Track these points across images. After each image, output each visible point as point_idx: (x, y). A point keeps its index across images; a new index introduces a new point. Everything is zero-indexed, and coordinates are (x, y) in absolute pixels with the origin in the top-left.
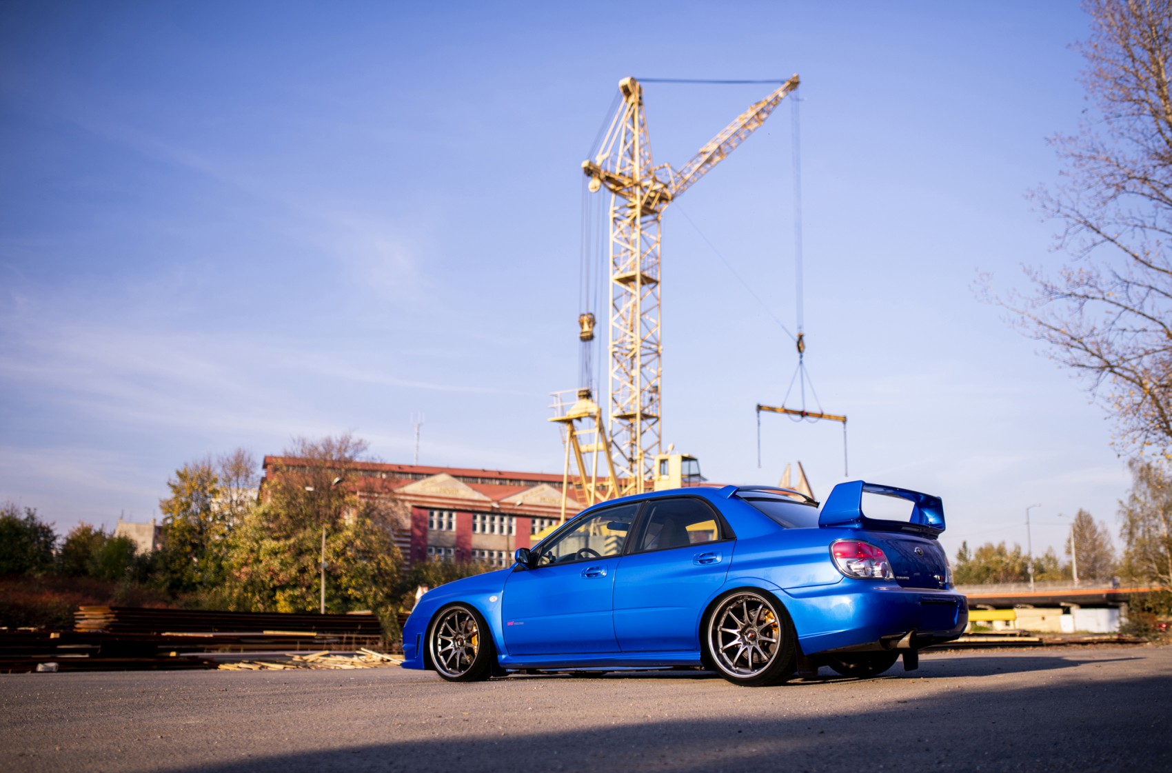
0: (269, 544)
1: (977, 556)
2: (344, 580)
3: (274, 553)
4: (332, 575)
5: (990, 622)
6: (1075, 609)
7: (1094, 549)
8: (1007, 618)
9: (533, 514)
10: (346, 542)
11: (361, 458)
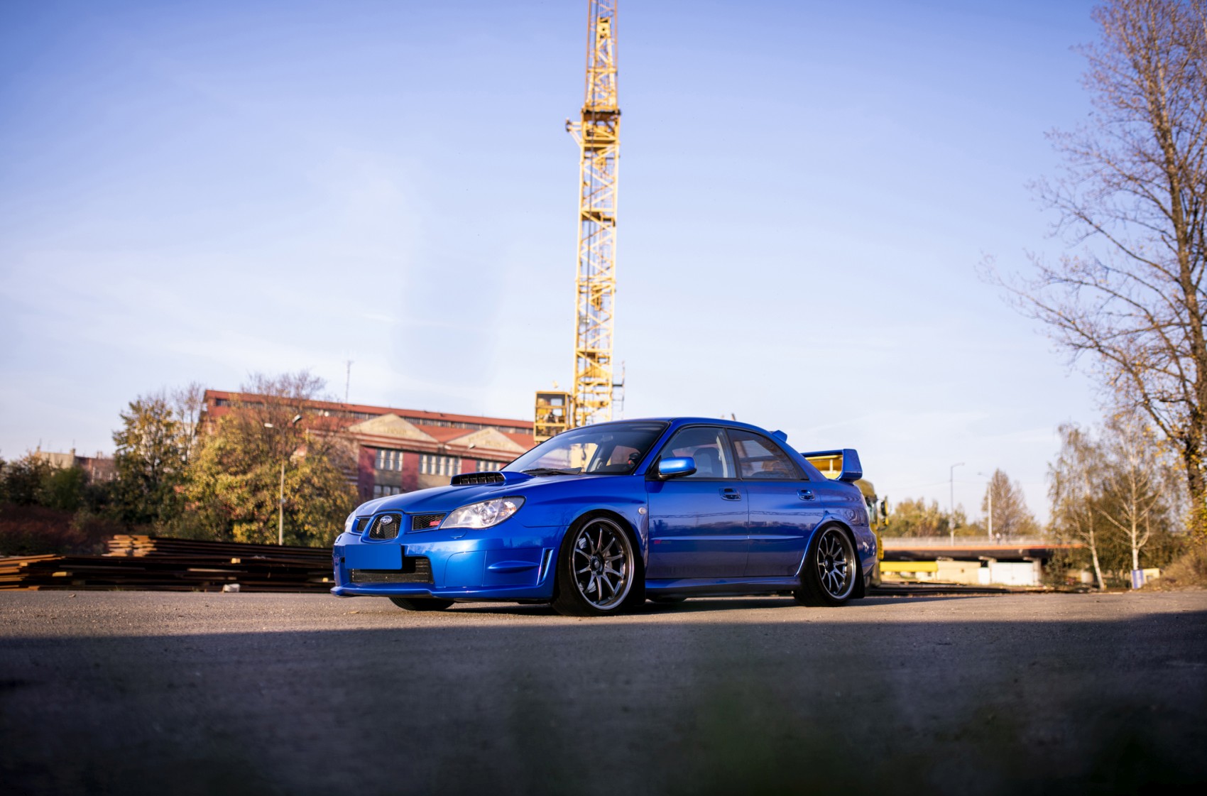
0: (225, 479)
1: (897, 511)
2: (301, 516)
3: (230, 487)
4: (290, 511)
5: (913, 573)
6: (992, 563)
7: (1008, 507)
8: (929, 569)
9: (478, 456)
10: (304, 479)
11: (318, 396)
